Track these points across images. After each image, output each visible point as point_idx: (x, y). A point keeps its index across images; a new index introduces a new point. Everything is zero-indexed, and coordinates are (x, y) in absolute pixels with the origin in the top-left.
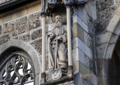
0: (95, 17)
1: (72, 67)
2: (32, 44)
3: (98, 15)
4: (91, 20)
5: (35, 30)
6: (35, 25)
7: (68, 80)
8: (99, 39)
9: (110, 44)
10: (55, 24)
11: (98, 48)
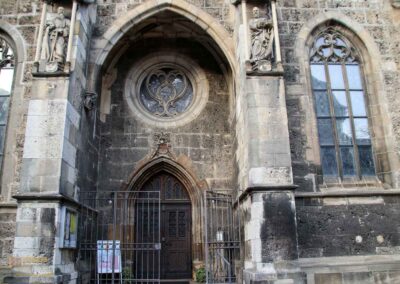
0: (94, 21)
1: (70, 63)
2: (19, 29)
3: (97, 19)
4: (90, 22)
5: (25, 15)
6: (25, 10)
7: (64, 75)
8: (94, 43)
9: (104, 51)
10: (57, 15)
11: (92, 52)
